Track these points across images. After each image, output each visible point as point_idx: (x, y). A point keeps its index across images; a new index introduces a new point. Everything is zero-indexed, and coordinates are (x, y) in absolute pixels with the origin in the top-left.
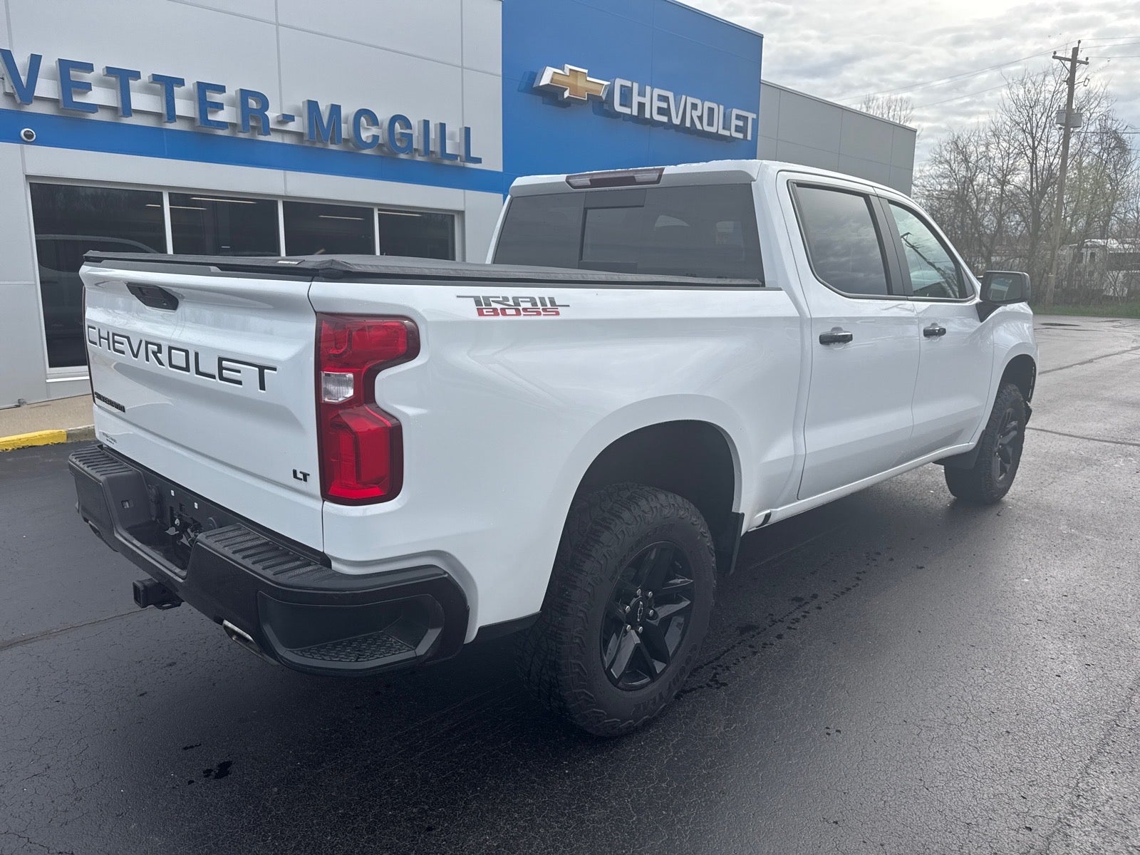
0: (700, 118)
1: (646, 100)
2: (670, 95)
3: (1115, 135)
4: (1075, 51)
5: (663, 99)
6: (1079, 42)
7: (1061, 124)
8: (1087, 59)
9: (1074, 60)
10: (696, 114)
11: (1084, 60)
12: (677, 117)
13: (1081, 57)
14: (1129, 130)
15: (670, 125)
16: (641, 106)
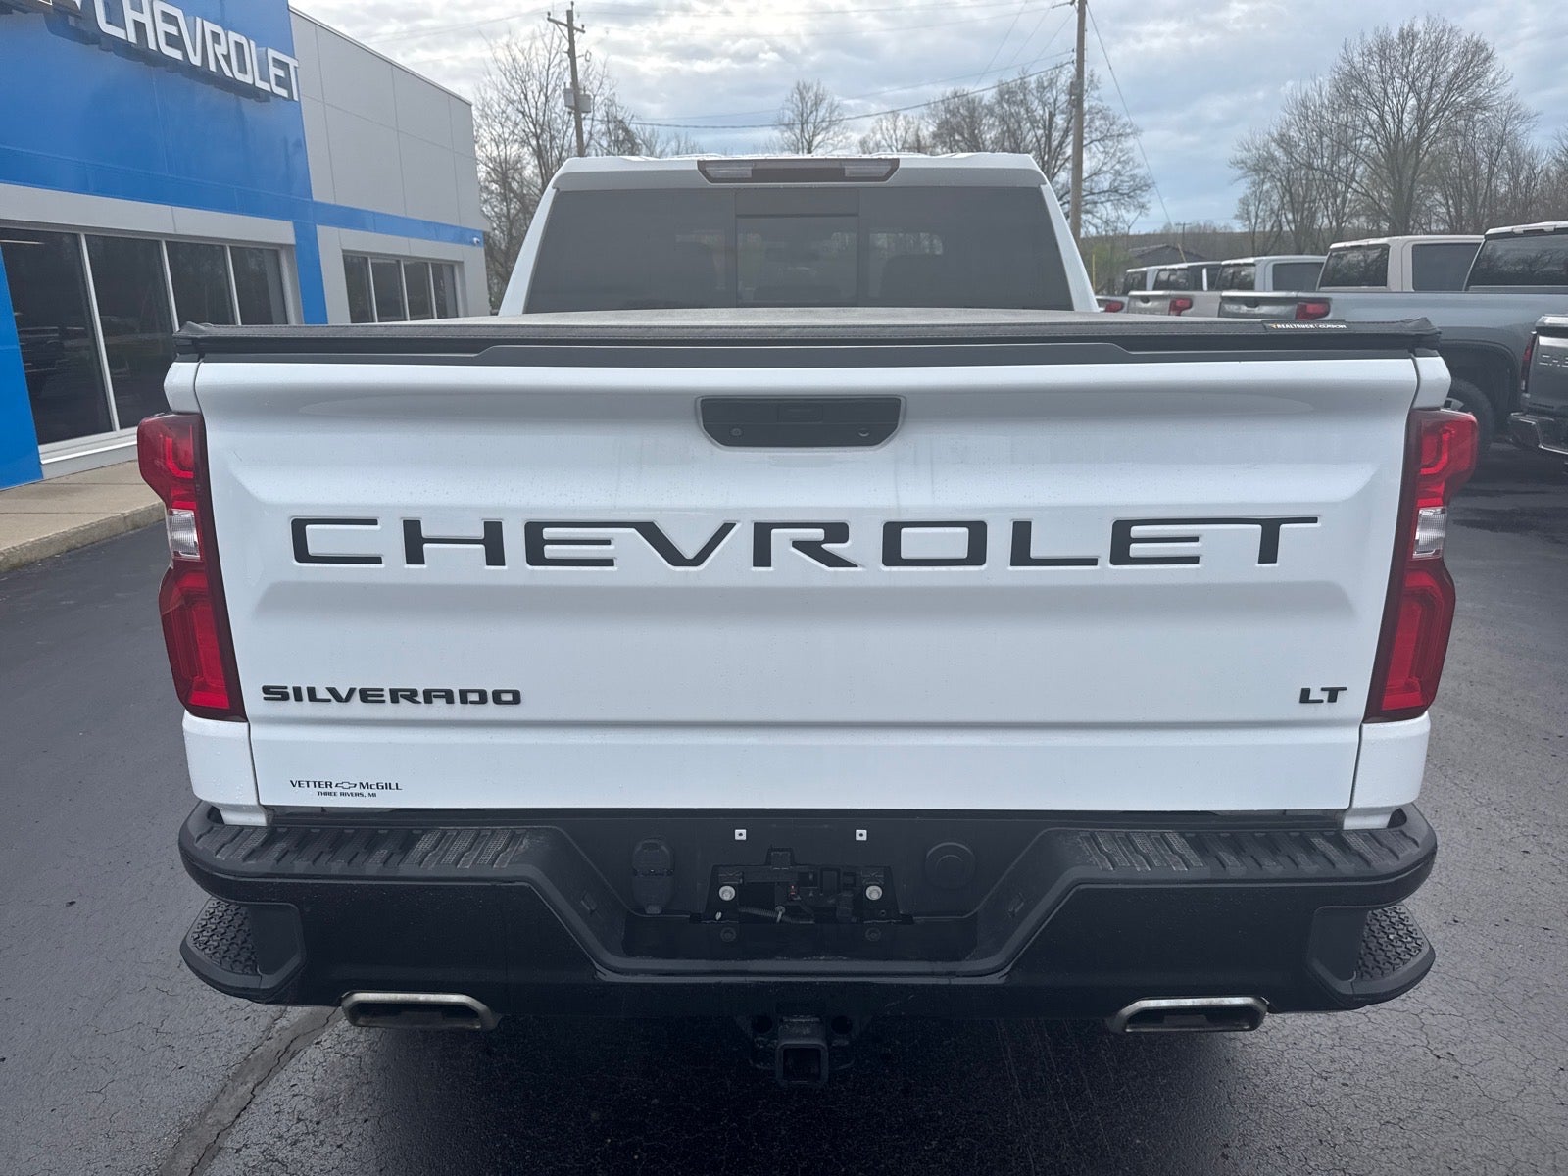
0: (227, 58)
1: (145, 18)
2: (177, 12)
3: (621, 124)
4: (570, 14)
5: (169, 19)
6: (573, 3)
7: (570, 107)
8: (583, 26)
9: (570, 26)
10: (221, 50)
11: (580, 28)
12: (195, 55)
13: (577, 24)
14: (635, 120)
15: (185, 67)
16: (140, 27)
